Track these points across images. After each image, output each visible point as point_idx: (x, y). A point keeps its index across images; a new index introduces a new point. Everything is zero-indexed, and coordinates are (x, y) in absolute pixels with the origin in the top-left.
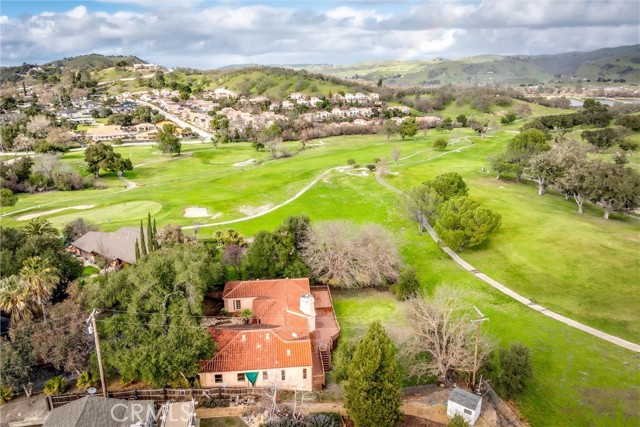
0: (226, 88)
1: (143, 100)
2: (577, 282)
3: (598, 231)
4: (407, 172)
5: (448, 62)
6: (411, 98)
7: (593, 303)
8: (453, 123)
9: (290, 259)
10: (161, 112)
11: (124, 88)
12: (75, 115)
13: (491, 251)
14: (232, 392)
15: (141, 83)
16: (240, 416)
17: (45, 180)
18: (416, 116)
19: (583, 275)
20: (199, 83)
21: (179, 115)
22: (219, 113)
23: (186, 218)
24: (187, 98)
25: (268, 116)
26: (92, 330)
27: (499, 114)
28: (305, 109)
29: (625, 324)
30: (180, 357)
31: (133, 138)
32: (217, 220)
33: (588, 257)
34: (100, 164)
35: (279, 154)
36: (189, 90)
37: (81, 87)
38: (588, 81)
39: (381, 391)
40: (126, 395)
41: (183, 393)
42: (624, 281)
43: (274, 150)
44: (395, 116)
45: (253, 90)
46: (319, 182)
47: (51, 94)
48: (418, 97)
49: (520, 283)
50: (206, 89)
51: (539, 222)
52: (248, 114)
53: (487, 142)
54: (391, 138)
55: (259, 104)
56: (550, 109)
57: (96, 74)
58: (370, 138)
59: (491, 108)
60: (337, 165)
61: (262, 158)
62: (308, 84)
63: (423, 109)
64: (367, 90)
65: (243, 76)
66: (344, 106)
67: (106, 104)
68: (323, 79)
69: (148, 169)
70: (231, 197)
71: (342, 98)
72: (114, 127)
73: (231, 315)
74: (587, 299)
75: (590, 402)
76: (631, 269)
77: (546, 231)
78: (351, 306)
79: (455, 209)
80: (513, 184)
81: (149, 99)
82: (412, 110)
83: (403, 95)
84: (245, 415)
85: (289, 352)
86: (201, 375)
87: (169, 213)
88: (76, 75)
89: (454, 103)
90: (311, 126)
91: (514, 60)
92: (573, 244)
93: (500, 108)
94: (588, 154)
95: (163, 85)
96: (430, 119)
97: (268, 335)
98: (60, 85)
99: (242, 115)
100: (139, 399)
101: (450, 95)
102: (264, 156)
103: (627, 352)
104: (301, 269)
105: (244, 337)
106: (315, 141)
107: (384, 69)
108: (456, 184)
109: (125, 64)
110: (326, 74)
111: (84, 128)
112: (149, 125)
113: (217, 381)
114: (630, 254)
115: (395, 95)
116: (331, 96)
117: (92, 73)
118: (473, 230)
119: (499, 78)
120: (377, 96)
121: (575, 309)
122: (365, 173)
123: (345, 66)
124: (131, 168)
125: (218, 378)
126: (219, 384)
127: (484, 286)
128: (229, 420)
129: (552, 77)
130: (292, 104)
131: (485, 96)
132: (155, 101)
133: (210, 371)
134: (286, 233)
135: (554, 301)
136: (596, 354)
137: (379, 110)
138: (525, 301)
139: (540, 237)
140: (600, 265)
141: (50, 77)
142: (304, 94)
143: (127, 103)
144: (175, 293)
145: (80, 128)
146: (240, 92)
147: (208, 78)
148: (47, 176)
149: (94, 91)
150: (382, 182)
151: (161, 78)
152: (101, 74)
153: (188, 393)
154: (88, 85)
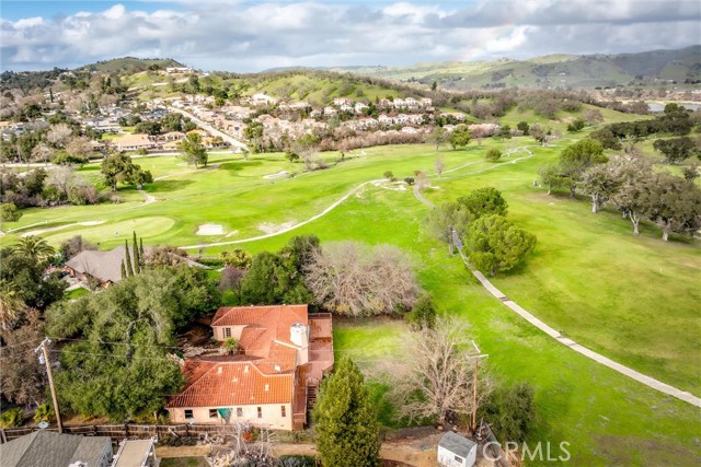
0: (265, 93)
1: (176, 107)
2: (617, 313)
3: (651, 255)
4: (450, 186)
5: (515, 62)
6: (468, 104)
7: (631, 337)
8: (512, 131)
9: (291, 283)
10: (193, 119)
11: (156, 94)
12: (101, 123)
13: (526, 276)
14: (201, 429)
15: (174, 88)
16: (205, 456)
17: (58, 194)
18: (471, 123)
19: (625, 304)
20: (236, 87)
21: (212, 123)
22: (254, 120)
23: (198, 236)
24: (222, 104)
25: (308, 124)
26: (43, 359)
27: (566, 120)
28: (349, 115)
29: (662, 362)
30: (138, 390)
31: (161, 148)
32: (231, 238)
33: (634, 284)
34: (117, 177)
35: (315, 166)
36: (225, 96)
37: (110, 93)
38: (675, 83)
39: (354, 434)
40: (84, 430)
41: (146, 429)
42: (670, 312)
43: (308, 162)
44: (448, 123)
45: (295, 95)
46: (351, 197)
47: (78, 101)
48: (475, 102)
49: (552, 313)
50: (244, 94)
51: (586, 244)
52: (286, 121)
53: (549, 152)
54: (441, 148)
55: (299, 110)
56: (625, 115)
57: (127, 79)
58: (418, 147)
59: (557, 115)
60: (373, 179)
61: (295, 170)
62: (354, 89)
63: (480, 115)
64: (419, 94)
65: (284, 79)
66: (392, 112)
67: (135, 111)
68: (370, 83)
69: (171, 182)
70: (253, 213)
71: (390, 103)
72: (141, 135)
73: (220, 343)
74: (625, 333)
75: (605, 452)
76: (681, 299)
77: (592, 254)
78: (357, 336)
79: (485, 229)
80: (565, 200)
81: (182, 106)
82: (468, 116)
83: (459, 100)
84: (210, 455)
85: (267, 386)
86: (170, 410)
87: (180, 230)
88: (106, 80)
89: (515, 109)
90: (353, 134)
91: (588, 60)
92: (619, 269)
93: (567, 114)
94: (654, 167)
95: (199, 90)
96: (487, 126)
97: (247, 367)
98: (89, 91)
99: (280, 122)
100: (98, 434)
101: (511, 100)
102: (298, 167)
103: (659, 394)
104: (303, 295)
105: (220, 369)
106: (357, 151)
107: (443, 71)
108: (491, 201)
109: (157, 67)
110: (374, 77)
111: (109, 138)
112: (178, 134)
113: (187, 416)
114: (683, 281)
115: (450, 100)
116: (378, 101)
117: (123, 78)
118: (503, 253)
119: (572, 80)
120: (429, 101)
121: (608, 344)
122: (402, 188)
123: (400, 68)
124: (150, 181)
125: (189, 414)
126: (187, 421)
127: (512, 315)
128: (192, 461)
129: (633, 79)
130: (335, 111)
131: (551, 101)
132: (187, 108)
133: (179, 406)
134: (288, 255)
135: (586, 334)
136: (622, 397)
137: (431, 116)
138: (554, 333)
139: (584, 260)
140: (647, 293)
141: (78, 82)
142: (350, 98)
143: (158, 110)
144: (140, 320)
145: (105, 137)
146: (279, 98)
147: (246, 82)
148: (61, 190)
149: (124, 97)
150: (419, 197)
151: (196, 82)
152: (132, 78)
153: (152, 429)
154: (118, 91)
